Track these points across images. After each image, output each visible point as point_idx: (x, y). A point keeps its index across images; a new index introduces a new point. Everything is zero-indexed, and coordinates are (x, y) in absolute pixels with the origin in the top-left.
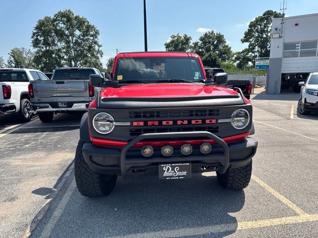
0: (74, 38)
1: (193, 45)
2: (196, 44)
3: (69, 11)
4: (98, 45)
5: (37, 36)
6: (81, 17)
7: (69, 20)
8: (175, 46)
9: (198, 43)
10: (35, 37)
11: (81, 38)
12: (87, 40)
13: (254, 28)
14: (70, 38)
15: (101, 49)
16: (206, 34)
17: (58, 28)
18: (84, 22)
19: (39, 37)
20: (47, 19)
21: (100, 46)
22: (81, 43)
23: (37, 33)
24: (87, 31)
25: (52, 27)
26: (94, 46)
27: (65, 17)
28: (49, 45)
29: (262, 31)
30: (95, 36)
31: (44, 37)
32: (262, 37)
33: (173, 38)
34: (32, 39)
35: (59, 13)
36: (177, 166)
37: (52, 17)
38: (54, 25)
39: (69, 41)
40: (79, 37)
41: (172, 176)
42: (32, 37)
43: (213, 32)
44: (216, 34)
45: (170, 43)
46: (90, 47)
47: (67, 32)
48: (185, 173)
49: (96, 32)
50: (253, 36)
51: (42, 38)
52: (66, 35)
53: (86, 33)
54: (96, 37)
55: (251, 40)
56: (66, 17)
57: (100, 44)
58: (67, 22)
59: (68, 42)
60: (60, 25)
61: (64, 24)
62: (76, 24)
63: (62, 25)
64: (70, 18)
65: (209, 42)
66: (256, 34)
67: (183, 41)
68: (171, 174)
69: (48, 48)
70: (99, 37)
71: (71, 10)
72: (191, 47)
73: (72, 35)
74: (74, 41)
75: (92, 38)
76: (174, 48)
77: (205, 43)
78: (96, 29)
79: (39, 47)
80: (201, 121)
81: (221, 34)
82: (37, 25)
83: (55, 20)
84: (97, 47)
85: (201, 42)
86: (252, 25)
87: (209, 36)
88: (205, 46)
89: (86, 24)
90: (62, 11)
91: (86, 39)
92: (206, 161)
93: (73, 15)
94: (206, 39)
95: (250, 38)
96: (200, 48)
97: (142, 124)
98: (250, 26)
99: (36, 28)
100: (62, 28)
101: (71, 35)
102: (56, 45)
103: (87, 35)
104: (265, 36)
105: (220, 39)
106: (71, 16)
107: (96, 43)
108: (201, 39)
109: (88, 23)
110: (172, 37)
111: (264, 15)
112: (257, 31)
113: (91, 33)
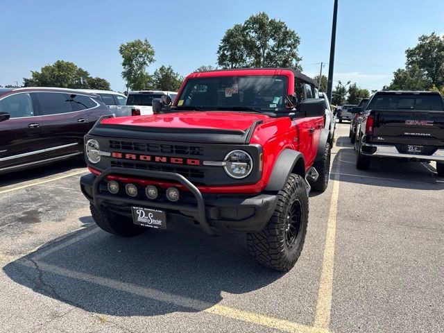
0: (266, 51)
3: (263, 15)
4: (296, 58)
5: (224, 50)
6: (277, 21)
7: (262, 26)
8: (424, 54)
10: (221, 53)
11: (276, 49)
12: (283, 52)
14: (261, 50)
15: (300, 63)
17: (248, 38)
18: (280, 28)
19: (225, 52)
20: (237, 28)
21: (298, 60)
22: (275, 56)
23: (224, 46)
24: (284, 40)
25: (241, 37)
26: (292, 60)
27: (257, 23)
28: (236, 61)
30: (293, 46)
31: (231, 51)
34: (218, 55)
35: (251, 18)
36: (151, 212)
37: (243, 25)
38: (243, 36)
39: (260, 56)
40: (273, 48)
41: (147, 224)
42: (218, 52)
45: (417, 48)
46: (286, 62)
47: (258, 43)
48: (159, 222)
49: (296, 41)
51: (229, 53)
52: (257, 47)
53: (281, 43)
54: (295, 48)
56: (259, 23)
57: (299, 57)
58: (260, 29)
59: (258, 57)
60: (251, 34)
61: (256, 32)
62: (271, 31)
63: (253, 34)
64: (264, 24)
68: (145, 221)
69: (234, 65)
70: (299, 47)
71: (266, 13)
73: (264, 46)
74: (265, 55)
75: (289, 49)
78: (297, 35)
79: (225, 64)
80: (181, 160)
82: (225, 37)
83: (245, 29)
84: (294, 62)
89: (283, 30)
90: (255, 16)
91: (281, 51)
92: (183, 212)
93: (268, 19)
97: (120, 155)
99: (224, 41)
100: (253, 37)
101: (262, 47)
102: (245, 61)
103: (283, 46)
106: (265, 21)
107: (294, 55)
109: (286, 28)
110: (420, 39)
113: (289, 42)
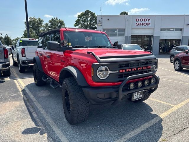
1: (45, 25)
2: (47, 25)
9: (48, 24)
13: (81, 19)
16: (53, 19)
29: (85, 21)
32: (85, 25)
33: (31, 19)
36: (139, 93)
41: (137, 99)
43: (57, 18)
44: (59, 20)
48: (141, 96)
50: (80, 23)
55: (79, 25)
65: (55, 24)
66: (82, 22)
67: (37, 22)
72: (44, 26)
76: (32, 25)
77: (52, 24)
80: (146, 67)
81: (62, 20)
85: (50, 23)
86: (79, 17)
87: (55, 20)
88: (53, 26)
94: (53, 22)
95: (78, 24)
96: (49, 27)
97: (124, 71)
98: (78, 17)
104: (86, 24)
105: (62, 23)
108: (50, 22)
111: (85, 12)
112: (82, 21)
